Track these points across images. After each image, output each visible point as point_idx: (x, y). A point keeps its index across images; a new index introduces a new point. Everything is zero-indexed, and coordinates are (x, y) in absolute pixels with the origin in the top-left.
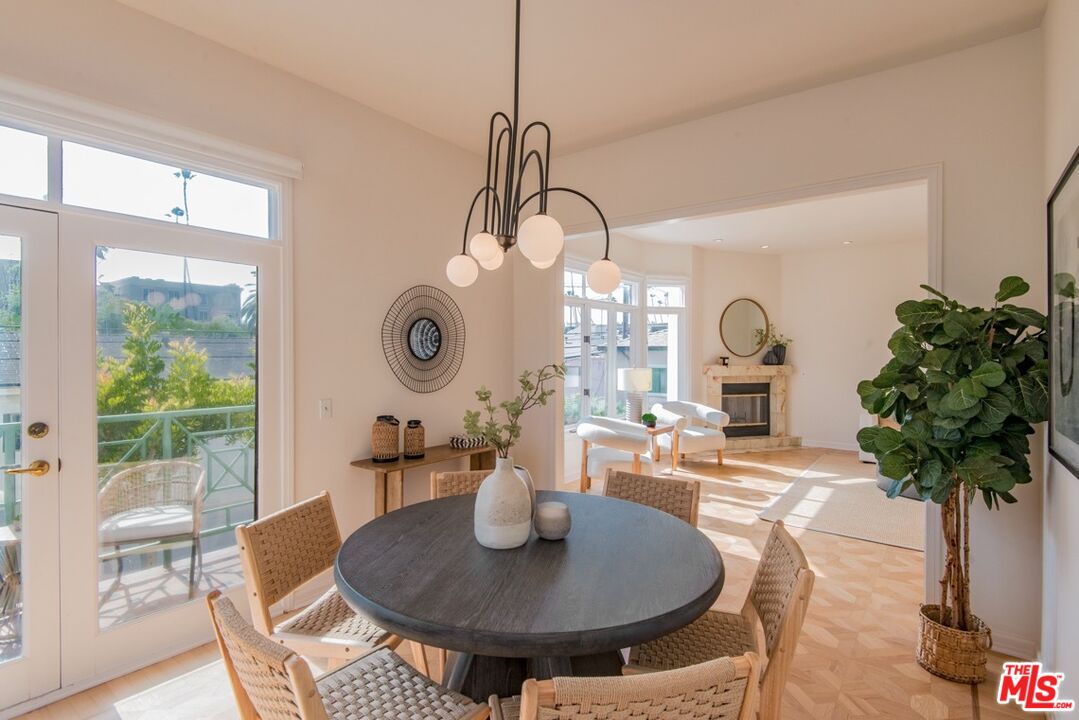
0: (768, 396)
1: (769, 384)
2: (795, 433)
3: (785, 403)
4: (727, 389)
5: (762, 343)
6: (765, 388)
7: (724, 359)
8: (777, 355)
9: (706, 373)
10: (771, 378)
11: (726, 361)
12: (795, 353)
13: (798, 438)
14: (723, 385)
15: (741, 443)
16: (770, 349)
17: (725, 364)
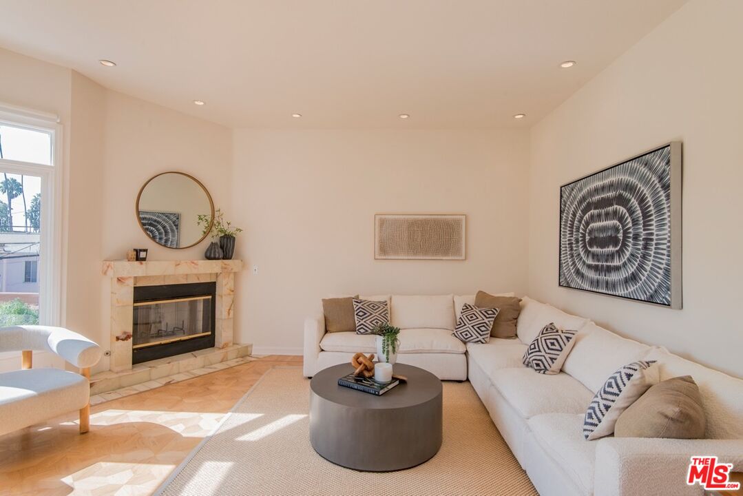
0: (214, 298)
2: (245, 340)
3: (234, 305)
4: (143, 294)
5: (206, 232)
6: (209, 289)
7: (137, 251)
8: (224, 248)
9: (105, 273)
10: (217, 275)
11: (142, 255)
12: (247, 245)
13: (247, 347)
14: (135, 288)
15: (163, 369)
16: (216, 240)
17: (138, 259)
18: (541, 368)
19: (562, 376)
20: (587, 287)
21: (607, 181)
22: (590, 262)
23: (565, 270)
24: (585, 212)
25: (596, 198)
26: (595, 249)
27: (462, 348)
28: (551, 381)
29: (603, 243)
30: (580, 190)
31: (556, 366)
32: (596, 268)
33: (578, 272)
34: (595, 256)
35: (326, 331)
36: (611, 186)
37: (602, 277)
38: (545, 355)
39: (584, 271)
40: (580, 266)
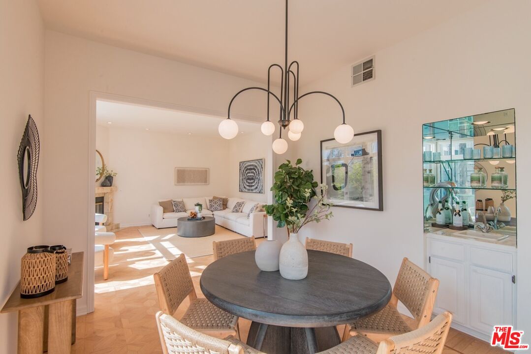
0: (103, 204)
1: (103, 197)
2: (116, 222)
3: (112, 207)
5: (101, 174)
6: (101, 200)
8: (108, 181)
10: (105, 194)
12: (116, 181)
13: (118, 224)
16: (106, 177)
18: (237, 211)
19: (242, 213)
20: (247, 191)
21: (251, 164)
22: (247, 184)
23: (241, 187)
24: (246, 170)
25: (249, 167)
26: (249, 181)
27: (212, 213)
28: (239, 214)
29: (250, 179)
30: (245, 164)
31: (240, 210)
32: (249, 186)
33: (244, 187)
34: (249, 183)
35: (164, 212)
36: (252, 165)
37: (250, 188)
38: (238, 208)
39: (246, 187)
40: (245, 185)
